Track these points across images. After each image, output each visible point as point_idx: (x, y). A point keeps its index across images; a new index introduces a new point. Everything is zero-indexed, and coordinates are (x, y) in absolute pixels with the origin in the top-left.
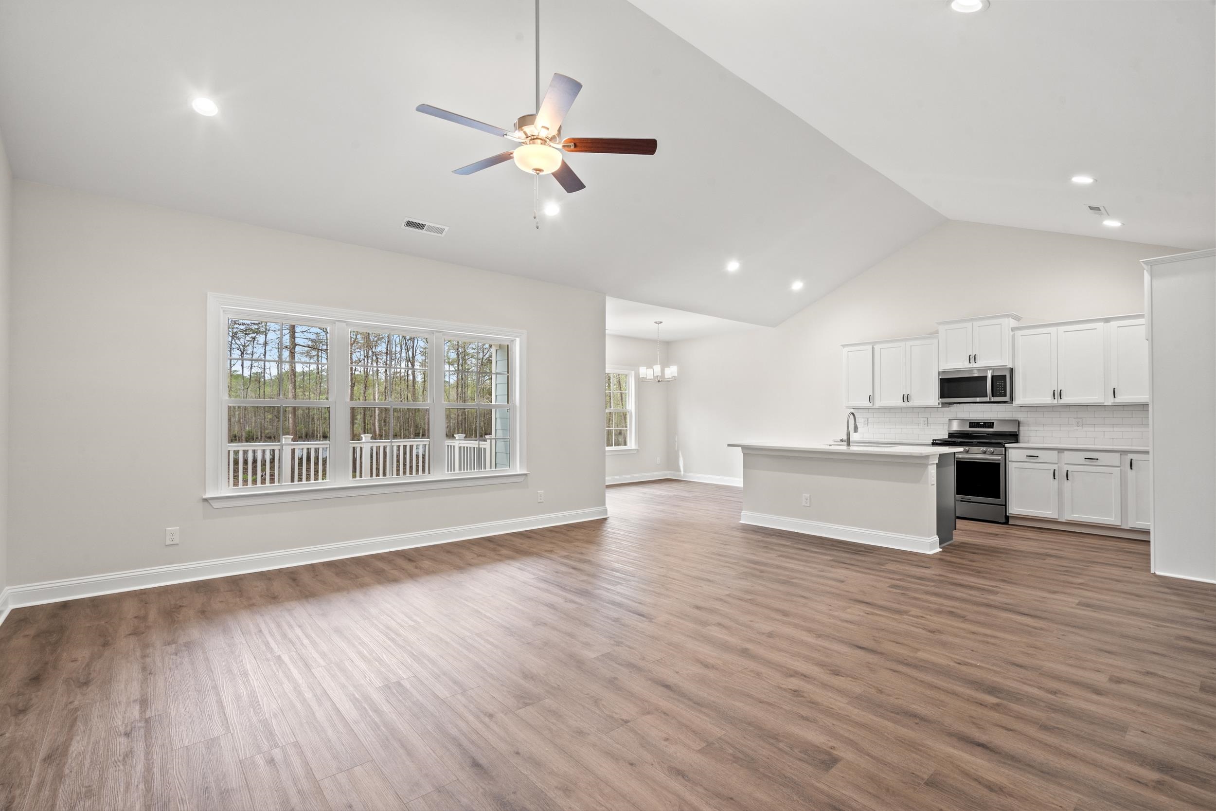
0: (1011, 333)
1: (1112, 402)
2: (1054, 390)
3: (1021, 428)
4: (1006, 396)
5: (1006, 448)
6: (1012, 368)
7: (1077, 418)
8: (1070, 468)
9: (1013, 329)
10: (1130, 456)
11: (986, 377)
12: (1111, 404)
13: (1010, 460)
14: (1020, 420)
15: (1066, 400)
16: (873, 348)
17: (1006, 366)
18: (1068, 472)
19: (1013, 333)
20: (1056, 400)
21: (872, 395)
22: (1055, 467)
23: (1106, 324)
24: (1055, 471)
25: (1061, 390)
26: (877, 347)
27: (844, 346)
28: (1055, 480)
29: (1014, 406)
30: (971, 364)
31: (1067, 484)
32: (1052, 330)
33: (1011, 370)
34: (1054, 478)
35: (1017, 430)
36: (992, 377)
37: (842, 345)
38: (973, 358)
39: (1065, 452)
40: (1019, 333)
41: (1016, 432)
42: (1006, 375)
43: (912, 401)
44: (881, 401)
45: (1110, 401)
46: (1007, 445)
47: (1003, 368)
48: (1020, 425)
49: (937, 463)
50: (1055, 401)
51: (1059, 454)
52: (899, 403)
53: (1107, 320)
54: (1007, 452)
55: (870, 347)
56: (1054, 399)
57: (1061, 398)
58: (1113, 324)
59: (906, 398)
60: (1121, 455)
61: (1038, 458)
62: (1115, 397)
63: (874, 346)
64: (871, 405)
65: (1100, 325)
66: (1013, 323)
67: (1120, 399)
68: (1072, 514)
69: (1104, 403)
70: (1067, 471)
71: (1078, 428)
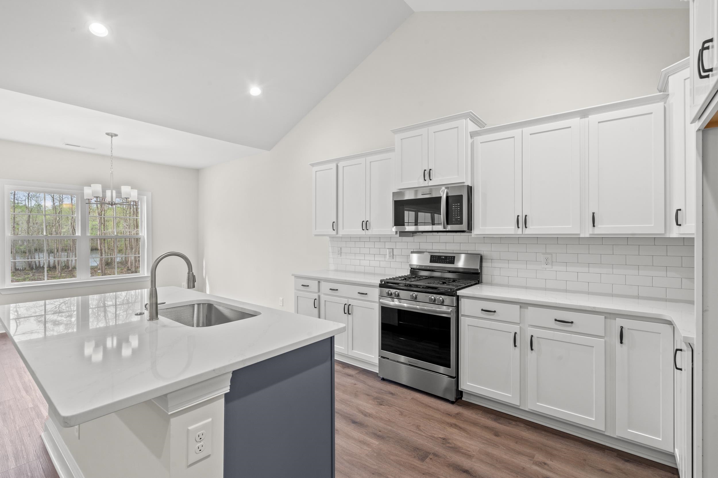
0: (470, 141)
1: (591, 233)
2: (518, 216)
3: (484, 264)
4: (461, 223)
5: (458, 297)
6: (471, 187)
7: (546, 253)
8: (537, 333)
9: (473, 135)
10: (620, 322)
11: (440, 198)
12: (588, 236)
13: (462, 314)
14: (483, 254)
15: (532, 230)
16: (337, 166)
17: (464, 183)
18: (533, 338)
19: (472, 140)
20: (520, 229)
21: (335, 221)
22: (516, 328)
23: (583, 119)
24: (516, 335)
25: (526, 216)
26: (341, 164)
27: (313, 165)
28: (516, 348)
29: (473, 236)
30: (426, 182)
31: (531, 356)
32: (516, 132)
33: (470, 189)
34: (515, 346)
35: (478, 268)
36: (447, 197)
37: (311, 165)
38: (428, 174)
39: (530, 308)
40: (479, 139)
41: (478, 269)
42: (462, 196)
43: (371, 229)
44: (343, 229)
45: (587, 232)
46: (459, 293)
47: (459, 186)
48: (484, 260)
49: (226, 395)
50: (519, 231)
51: (522, 309)
52: (358, 231)
53: (584, 114)
54: (460, 301)
55: (333, 166)
56: (518, 227)
57: (526, 227)
58: (594, 118)
59: (365, 225)
60: (605, 318)
61: (495, 313)
62: (594, 226)
63: (338, 164)
64: (334, 233)
65: (576, 121)
66: (473, 127)
67: (602, 229)
68: (538, 402)
69: (579, 234)
70: (532, 336)
71: (546, 266)
